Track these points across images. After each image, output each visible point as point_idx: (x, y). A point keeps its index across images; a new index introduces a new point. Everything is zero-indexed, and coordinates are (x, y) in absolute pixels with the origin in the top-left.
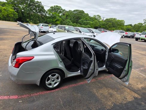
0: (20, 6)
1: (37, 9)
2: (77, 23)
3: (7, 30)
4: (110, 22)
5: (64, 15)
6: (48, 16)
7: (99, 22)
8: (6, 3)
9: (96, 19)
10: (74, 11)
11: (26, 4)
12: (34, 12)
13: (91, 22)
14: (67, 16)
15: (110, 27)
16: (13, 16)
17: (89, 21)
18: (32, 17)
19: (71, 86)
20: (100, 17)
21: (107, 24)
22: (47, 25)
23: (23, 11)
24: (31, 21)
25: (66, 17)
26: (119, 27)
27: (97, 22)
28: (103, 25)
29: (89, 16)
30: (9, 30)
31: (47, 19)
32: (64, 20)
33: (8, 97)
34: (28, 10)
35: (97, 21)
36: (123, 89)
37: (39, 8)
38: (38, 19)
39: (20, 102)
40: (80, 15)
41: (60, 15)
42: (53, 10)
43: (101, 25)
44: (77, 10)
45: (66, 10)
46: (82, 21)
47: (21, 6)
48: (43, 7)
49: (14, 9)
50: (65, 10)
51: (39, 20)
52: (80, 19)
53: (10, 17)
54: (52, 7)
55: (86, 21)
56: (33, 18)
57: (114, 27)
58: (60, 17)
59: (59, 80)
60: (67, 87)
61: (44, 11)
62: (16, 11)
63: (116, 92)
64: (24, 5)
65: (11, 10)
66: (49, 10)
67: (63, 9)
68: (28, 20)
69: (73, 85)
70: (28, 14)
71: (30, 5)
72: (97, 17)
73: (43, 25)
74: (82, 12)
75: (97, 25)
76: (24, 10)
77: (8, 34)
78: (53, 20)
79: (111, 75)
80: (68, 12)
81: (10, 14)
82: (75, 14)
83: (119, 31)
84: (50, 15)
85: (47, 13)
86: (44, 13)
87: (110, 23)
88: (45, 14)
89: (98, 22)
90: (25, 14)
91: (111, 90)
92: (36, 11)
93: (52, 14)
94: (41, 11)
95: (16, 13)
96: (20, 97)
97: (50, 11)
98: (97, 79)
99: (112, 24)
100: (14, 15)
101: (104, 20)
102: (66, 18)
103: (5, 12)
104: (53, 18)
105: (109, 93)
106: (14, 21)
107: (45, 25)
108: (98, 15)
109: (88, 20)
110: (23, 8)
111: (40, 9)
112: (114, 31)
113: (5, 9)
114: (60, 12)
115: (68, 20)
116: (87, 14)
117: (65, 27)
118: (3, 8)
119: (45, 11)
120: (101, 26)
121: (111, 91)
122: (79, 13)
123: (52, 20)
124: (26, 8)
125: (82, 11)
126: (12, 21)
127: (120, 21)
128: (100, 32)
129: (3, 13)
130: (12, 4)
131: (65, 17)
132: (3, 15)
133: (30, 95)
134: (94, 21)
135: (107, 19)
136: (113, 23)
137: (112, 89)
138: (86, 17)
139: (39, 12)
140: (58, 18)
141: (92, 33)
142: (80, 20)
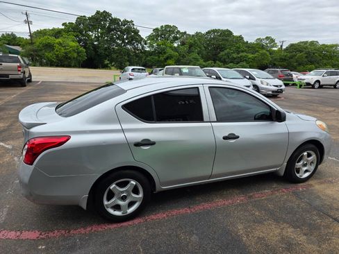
0: (91, 33)
1: (125, 37)
2: (215, 61)
3: (62, 84)
4: (301, 51)
5: (183, 44)
6: (148, 49)
7: (270, 54)
8: (62, 29)
9: (263, 47)
10: (209, 33)
11: (103, 27)
12: (118, 45)
13: (250, 56)
14: (191, 46)
15: (300, 64)
16: (75, 55)
17: (244, 54)
18: (114, 56)
19: (175, 212)
20: (273, 41)
21: (291, 57)
22: (142, 69)
23: (95, 43)
24: (113, 64)
25: (190, 48)
26: (325, 61)
27: (265, 54)
28: (283, 60)
29: (245, 41)
30: (66, 84)
31: (147, 56)
32: (184, 56)
33: (18, 233)
34: (107, 40)
35: (264, 51)
36: (328, 227)
37: (128, 33)
38: (126, 58)
39: (40, 247)
40: (223, 40)
41: (176, 45)
42: (158, 36)
43: (275, 60)
44: (214, 31)
45: (187, 33)
46: (228, 55)
47: (93, 34)
48: (136, 32)
49: (79, 42)
50: (185, 33)
51: (128, 61)
52: (222, 49)
53: (70, 58)
54: (156, 30)
55: (238, 53)
56: (117, 56)
57: (312, 63)
58: (175, 49)
59: (141, 195)
60: (165, 215)
61: (140, 40)
62: (82, 46)
63: (305, 237)
64: (98, 31)
65: (72, 43)
66: (150, 37)
67: (181, 31)
68: (106, 62)
69: (182, 211)
70: (106, 49)
71: (110, 30)
72: (264, 42)
73: (133, 69)
74: (228, 33)
75: (265, 62)
76: (98, 40)
77: (61, 92)
78: (159, 57)
79: (292, 185)
80: (193, 35)
81: (70, 52)
82: (210, 41)
83: (325, 71)
84: (153, 47)
85: (146, 44)
86: (141, 44)
87: (299, 54)
88: (143, 47)
89: (268, 53)
90: (100, 51)
91: (289, 230)
92: (123, 42)
93: (157, 45)
94: (132, 40)
95: (82, 49)
96: (43, 237)
97: (153, 39)
98: (250, 197)
99: (306, 57)
100: (78, 53)
101: (284, 47)
102: (190, 52)
103: (60, 49)
104: (160, 53)
105: (283, 239)
106: (79, 67)
107: (139, 69)
108: (267, 38)
109: (243, 52)
110: (95, 37)
111: (132, 37)
112: (312, 72)
113: (60, 44)
114: (176, 39)
115: (195, 55)
116: (240, 37)
117: (180, 69)
118: (57, 41)
119: (142, 39)
120: (277, 63)
121: (290, 232)
122: (220, 36)
123: (157, 57)
124: (102, 37)
125: (228, 31)
126: (75, 66)
127: (327, 46)
128: (271, 77)
129: (57, 51)
130: (74, 32)
131: (186, 48)
132: (57, 56)
133: (69, 232)
134: (258, 51)
135: (292, 45)
136: (308, 53)
137: (293, 227)
138: (237, 43)
139: (130, 43)
140: (170, 51)
141: (250, 79)
142: (222, 53)
